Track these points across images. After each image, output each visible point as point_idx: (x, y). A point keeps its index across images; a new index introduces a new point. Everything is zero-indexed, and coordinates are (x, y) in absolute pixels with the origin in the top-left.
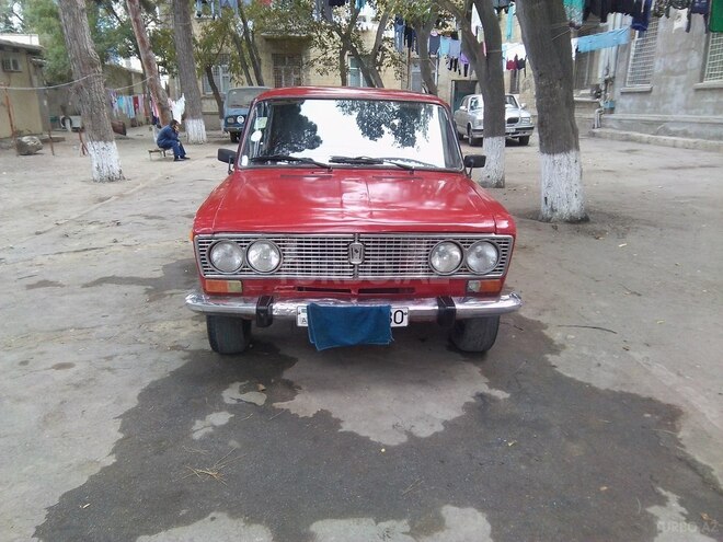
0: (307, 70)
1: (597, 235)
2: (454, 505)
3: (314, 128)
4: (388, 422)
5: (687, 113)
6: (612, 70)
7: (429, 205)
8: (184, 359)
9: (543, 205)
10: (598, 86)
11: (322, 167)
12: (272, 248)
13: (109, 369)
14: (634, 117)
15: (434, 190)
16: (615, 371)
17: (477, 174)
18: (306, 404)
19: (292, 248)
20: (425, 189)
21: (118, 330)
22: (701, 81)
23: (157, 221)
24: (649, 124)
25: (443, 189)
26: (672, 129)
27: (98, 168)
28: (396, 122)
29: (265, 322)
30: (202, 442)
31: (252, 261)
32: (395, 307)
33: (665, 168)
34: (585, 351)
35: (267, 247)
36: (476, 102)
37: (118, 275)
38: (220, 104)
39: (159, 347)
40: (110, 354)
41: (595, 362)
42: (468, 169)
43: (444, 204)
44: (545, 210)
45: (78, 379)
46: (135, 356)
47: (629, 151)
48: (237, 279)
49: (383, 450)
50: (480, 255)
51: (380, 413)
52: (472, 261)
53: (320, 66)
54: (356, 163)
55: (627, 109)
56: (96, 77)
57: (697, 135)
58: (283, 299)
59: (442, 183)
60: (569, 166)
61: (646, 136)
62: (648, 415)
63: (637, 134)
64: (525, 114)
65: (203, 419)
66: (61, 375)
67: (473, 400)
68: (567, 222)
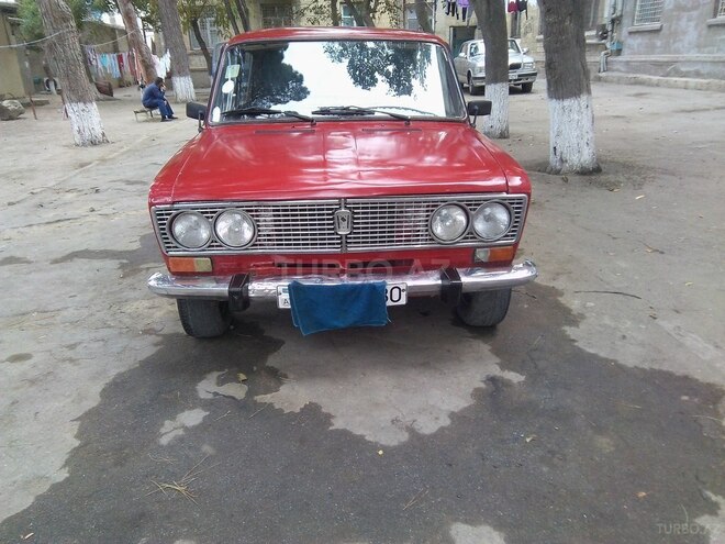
0: (298, 20)
1: (611, 187)
2: (466, 522)
3: (300, 79)
4: (386, 416)
5: (698, 52)
6: (619, 8)
7: (429, 160)
8: (156, 345)
9: (552, 156)
10: (604, 25)
11: (305, 120)
12: (244, 218)
13: (71, 360)
14: (643, 58)
15: (434, 142)
16: (642, 344)
17: (482, 122)
18: (292, 396)
19: (267, 219)
20: (424, 142)
21: (86, 312)
22: (715, 16)
23: (139, 187)
24: (658, 65)
25: (444, 141)
26: (683, 69)
27: (79, 131)
28: (391, 68)
29: (240, 305)
30: (171, 447)
31: (221, 234)
32: (390, 282)
33: (677, 112)
34: (607, 321)
35: (238, 217)
36: (476, 48)
37: (91, 248)
38: (209, 59)
39: (130, 332)
40: (72, 342)
41: (619, 334)
42: (472, 118)
43: (445, 160)
44: (554, 161)
45: (34, 373)
46: (102, 343)
47: (639, 95)
48: (205, 256)
49: (381, 452)
50: (488, 219)
51: (377, 405)
52: (480, 226)
53: (311, 15)
54: (343, 114)
55: (635, 51)
56: (69, 32)
57: (709, 75)
58: (261, 277)
59: (443, 135)
60: (580, 112)
61: (655, 78)
62: (685, 398)
63: (645, 77)
64: (528, 59)
65: (173, 418)
66: (16, 369)
67: (483, 385)
68: (578, 173)
